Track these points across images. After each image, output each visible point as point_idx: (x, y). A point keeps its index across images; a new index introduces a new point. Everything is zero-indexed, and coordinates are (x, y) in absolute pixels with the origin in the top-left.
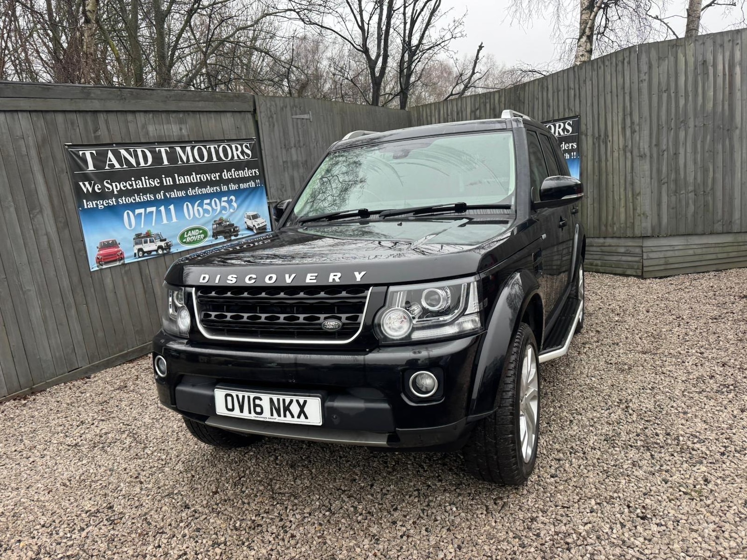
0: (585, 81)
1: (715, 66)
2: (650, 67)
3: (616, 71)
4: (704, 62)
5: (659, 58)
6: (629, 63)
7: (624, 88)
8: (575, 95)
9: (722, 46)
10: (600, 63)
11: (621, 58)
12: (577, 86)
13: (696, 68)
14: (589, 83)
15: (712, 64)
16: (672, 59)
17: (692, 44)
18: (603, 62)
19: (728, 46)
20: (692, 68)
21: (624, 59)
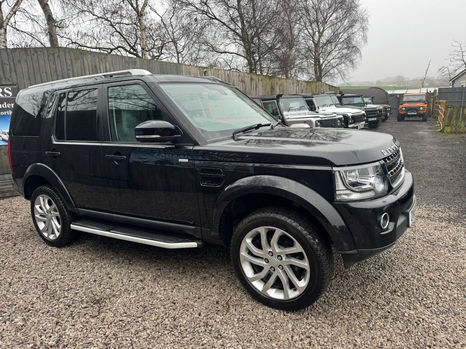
0: (19, 61)
1: (100, 69)
2: (72, 62)
3: (48, 59)
4: (96, 66)
5: (76, 59)
6: (59, 56)
7: (56, 71)
8: (10, 69)
9: (101, 59)
10: (33, 52)
11: (51, 52)
12: (12, 64)
13: (93, 69)
14: (23, 62)
15: (99, 68)
16: (82, 60)
17: (89, 55)
18: (36, 52)
19: (104, 60)
20: (91, 68)
21: (54, 53)
